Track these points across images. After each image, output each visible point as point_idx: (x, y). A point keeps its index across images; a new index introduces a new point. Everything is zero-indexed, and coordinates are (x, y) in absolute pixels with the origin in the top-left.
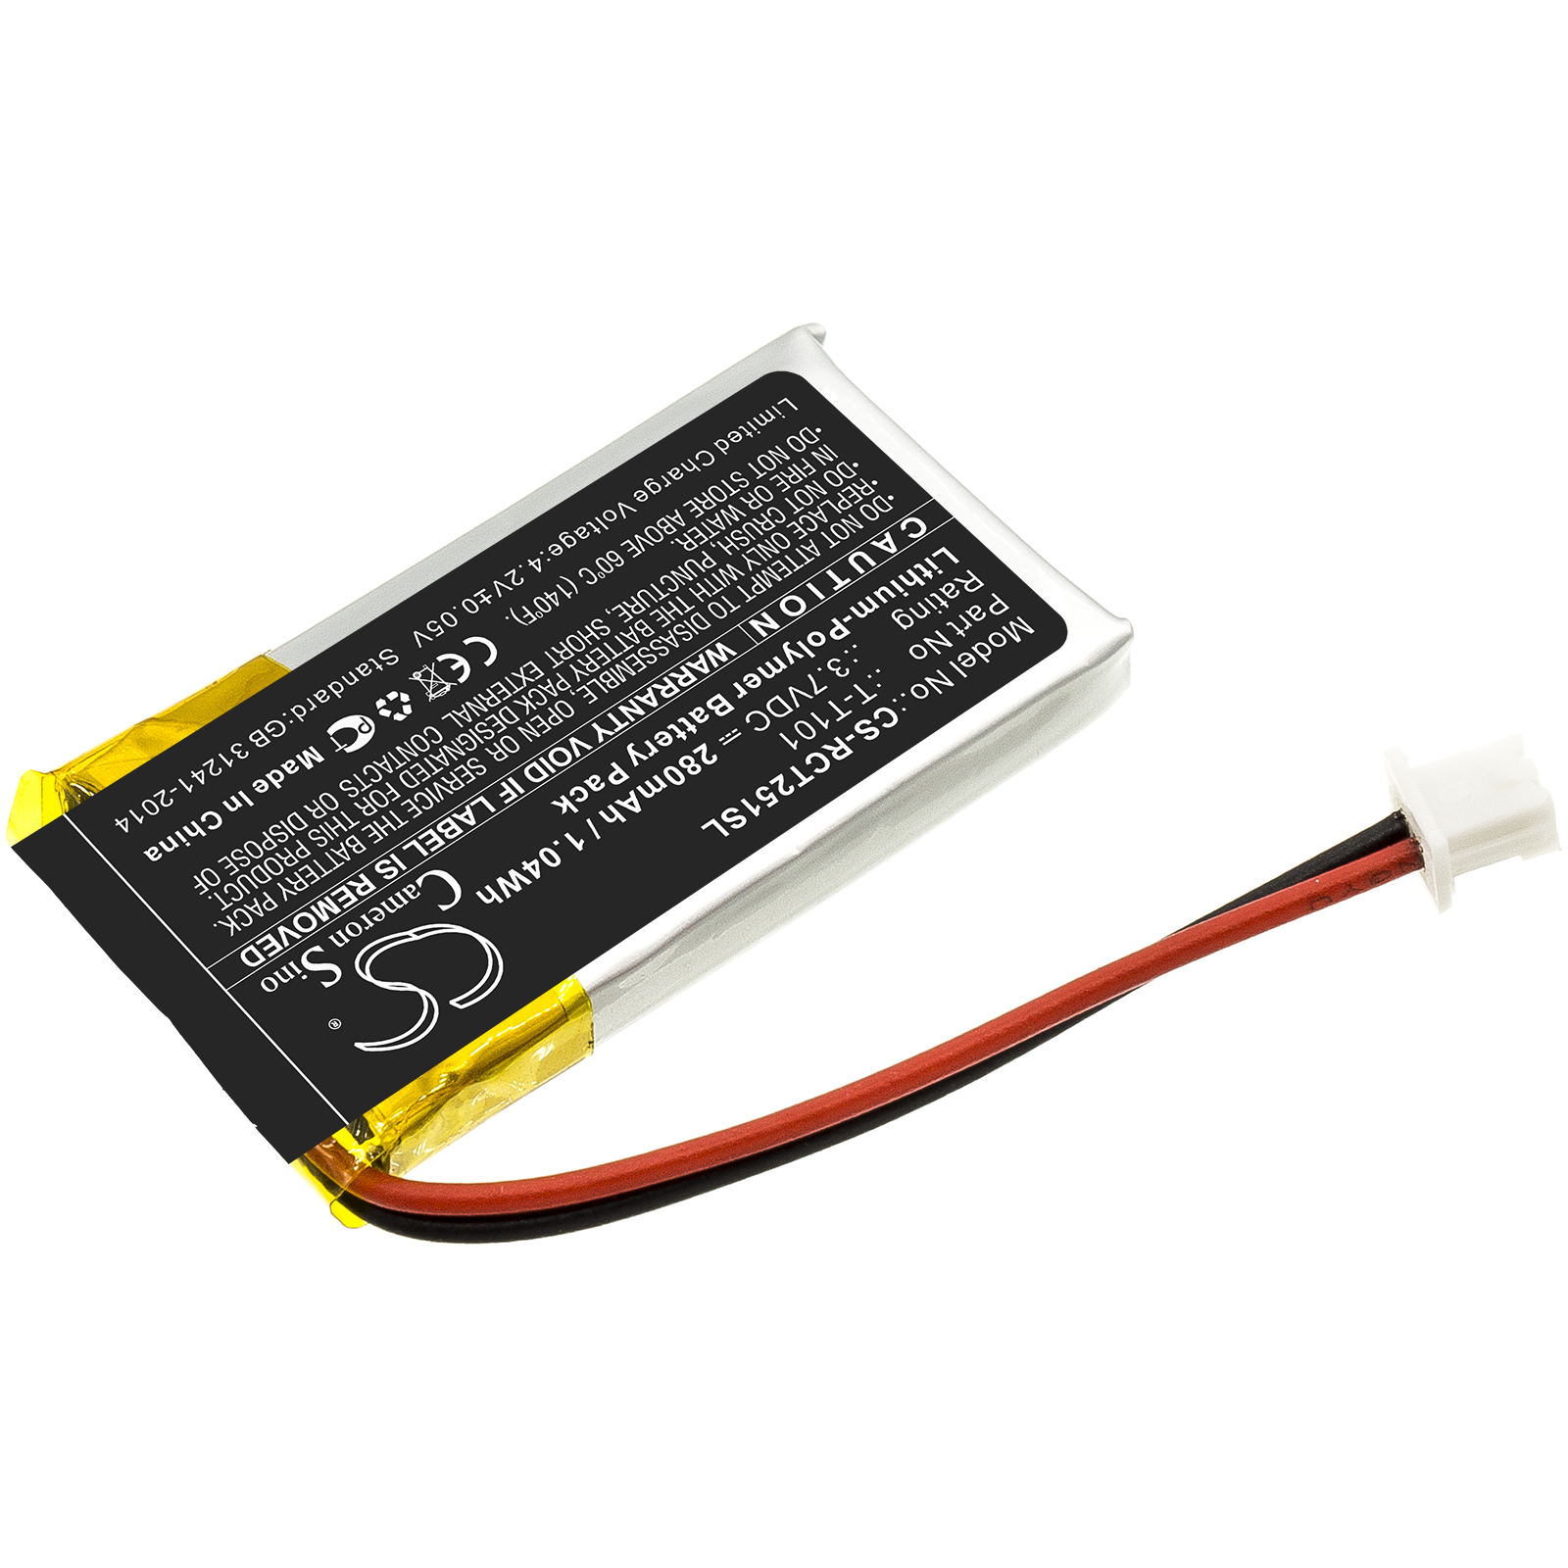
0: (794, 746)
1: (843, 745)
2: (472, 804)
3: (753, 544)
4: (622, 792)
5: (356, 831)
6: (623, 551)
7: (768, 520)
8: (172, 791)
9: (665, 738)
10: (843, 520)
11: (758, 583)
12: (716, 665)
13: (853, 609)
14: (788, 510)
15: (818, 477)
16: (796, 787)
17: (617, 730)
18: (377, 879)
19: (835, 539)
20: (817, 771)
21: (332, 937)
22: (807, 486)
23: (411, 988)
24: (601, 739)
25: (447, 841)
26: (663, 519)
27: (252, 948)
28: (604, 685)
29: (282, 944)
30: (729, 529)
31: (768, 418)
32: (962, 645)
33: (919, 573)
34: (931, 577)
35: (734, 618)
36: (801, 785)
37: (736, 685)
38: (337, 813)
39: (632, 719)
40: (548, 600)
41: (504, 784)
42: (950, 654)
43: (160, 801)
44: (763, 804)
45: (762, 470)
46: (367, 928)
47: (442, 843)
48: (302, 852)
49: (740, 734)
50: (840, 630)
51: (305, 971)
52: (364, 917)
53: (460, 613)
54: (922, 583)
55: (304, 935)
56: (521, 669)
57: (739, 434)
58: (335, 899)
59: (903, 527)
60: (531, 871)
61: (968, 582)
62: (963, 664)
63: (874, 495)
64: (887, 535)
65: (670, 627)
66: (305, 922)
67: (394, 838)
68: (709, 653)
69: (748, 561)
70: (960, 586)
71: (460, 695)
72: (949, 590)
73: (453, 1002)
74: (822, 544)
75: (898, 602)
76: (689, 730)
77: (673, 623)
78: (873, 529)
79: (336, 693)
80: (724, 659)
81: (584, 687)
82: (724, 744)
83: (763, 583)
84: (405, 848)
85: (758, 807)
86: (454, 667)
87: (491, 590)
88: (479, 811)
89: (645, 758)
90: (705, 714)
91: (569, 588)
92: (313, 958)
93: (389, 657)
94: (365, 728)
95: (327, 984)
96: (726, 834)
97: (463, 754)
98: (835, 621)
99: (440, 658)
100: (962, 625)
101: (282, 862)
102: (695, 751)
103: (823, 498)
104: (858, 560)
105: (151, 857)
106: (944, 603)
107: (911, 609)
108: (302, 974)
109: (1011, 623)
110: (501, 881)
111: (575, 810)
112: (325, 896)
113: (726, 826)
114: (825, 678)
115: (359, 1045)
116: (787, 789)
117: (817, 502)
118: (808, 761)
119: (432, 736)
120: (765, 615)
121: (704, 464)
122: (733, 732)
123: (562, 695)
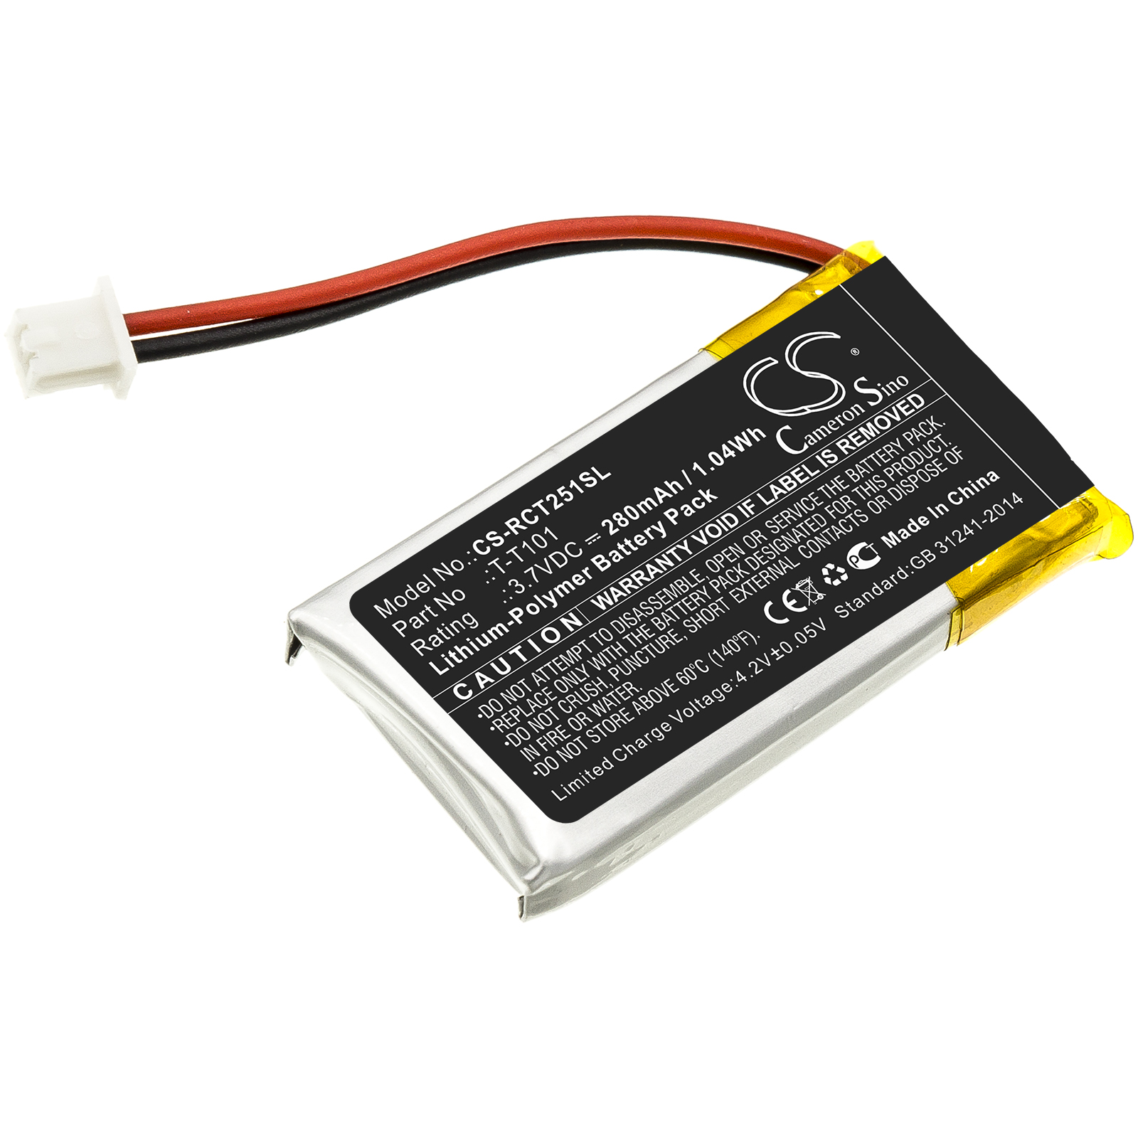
0: (547, 529)
1: (512, 528)
2: (773, 500)
3: (582, 685)
4: (668, 503)
5: (854, 485)
6: (677, 684)
7: (571, 703)
8: (986, 521)
9: (640, 540)
10: (515, 700)
11: (577, 654)
12: (605, 593)
13: (507, 631)
14: (556, 710)
15: (535, 736)
16: (545, 499)
17: (674, 548)
18: (835, 450)
19: (521, 685)
20: (530, 511)
21: (863, 411)
22: (543, 728)
23: (806, 373)
24: (685, 542)
25: (789, 474)
26: (649, 708)
27: (917, 407)
28: (685, 583)
29: (897, 408)
30: (599, 697)
31: (574, 785)
32: (427, 599)
33: (459, 656)
34: (450, 652)
35: (594, 628)
36: (542, 501)
37: (590, 578)
38: (868, 499)
39: (664, 556)
40: (730, 649)
41: (752, 513)
42: (436, 592)
43: (993, 514)
44: (567, 489)
45: (577, 743)
46: (839, 416)
47: (793, 473)
48: (889, 472)
49: (586, 541)
50: (516, 614)
51: (879, 389)
52: (842, 424)
53: (794, 643)
54: (456, 647)
55: (882, 414)
56: (746, 598)
57: (595, 773)
58: (863, 438)
59: (471, 692)
60: (729, 450)
61: (422, 646)
62: (426, 585)
63: (493, 719)
64: (482, 687)
65: (640, 624)
66: (882, 422)
67: (826, 479)
68: (611, 603)
69: (584, 672)
70: (429, 644)
71: (788, 580)
72: (437, 641)
73: (776, 362)
74: (530, 682)
75: (474, 634)
76: (623, 546)
77: (638, 626)
78: (493, 692)
79: (877, 587)
80: (599, 598)
81: (700, 582)
82: (597, 534)
83: (573, 654)
84: (818, 471)
85: (571, 486)
86: (794, 602)
87: (772, 658)
88: (769, 495)
89: (653, 527)
90: (612, 557)
91: (715, 657)
92: (875, 398)
93: (840, 611)
94: (854, 560)
95: (863, 379)
96: (593, 469)
97: (782, 537)
98: (520, 622)
99: (804, 609)
100: (427, 614)
101: (903, 466)
102: (617, 530)
103: (530, 718)
104: (504, 669)
105: (994, 474)
106: (440, 631)
107: (464, 628)
108: (881, 387)
109: (390, 613)
110: (749, 444)
111: (700, 491)
112: (871, 441)
113: (593, 474)
114: (526, 579)
115: (837, 336)
116: (551, 498)
117: (535, 715)
118: (537, 518)
119: (806, 551)
120: (571, 629)
121: (620, 750)
122: (591, 543)
123: (715, 576)
